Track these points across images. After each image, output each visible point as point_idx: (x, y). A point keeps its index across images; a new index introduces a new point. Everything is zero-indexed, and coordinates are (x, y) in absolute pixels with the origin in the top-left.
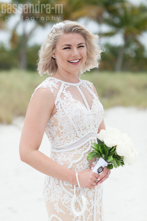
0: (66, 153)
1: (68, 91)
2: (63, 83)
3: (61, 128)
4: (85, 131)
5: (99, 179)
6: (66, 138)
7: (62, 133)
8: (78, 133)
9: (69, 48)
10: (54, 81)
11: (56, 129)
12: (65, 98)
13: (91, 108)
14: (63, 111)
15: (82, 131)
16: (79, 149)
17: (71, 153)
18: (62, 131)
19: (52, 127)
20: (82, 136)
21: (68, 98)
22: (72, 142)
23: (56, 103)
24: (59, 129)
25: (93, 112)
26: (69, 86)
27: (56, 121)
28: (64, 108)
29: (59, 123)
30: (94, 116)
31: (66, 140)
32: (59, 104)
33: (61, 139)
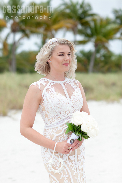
0: (52, 129)
1: (53, 87)
2: (50, 81)
3: (48, 112)
4: (65, 114)
5: (71, 148)
6: (52, 119)
7: (49, 115)
8: (60, 115)
9: (63, 55)
10: (44, 80)
11: (45, 113)
12: (49, 92)
13: (70, 98)
14: (47, 101)
15: (63, 114)
16: (61, 126)
17: (55, 129)
18: (48, 114)
19: (42, 112)
20: (63, 117)
21: (52, 91)
22: (56, 122)
23: (42, 95)
24: (47, 113)
25: (72, 100)
26: (54, 83)
27: (44, 107)
28: (48, 98)
29: (46, 109)
30: (73, 103)
31: (52, 120)
32: (45, 96)
33: (49, 120)
